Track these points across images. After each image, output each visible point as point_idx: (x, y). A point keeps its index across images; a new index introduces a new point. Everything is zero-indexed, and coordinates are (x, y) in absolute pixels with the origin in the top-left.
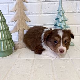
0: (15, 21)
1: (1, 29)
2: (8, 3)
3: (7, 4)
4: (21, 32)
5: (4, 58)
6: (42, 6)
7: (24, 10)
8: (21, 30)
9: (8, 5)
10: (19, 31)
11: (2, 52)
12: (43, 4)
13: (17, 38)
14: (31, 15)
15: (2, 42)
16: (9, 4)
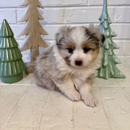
0: (27, 35)
1: (8, 46)
2: (16, 7)
3: (15, 9)
4: (34, 50)
5: (12, 84)
6: (64, 12)
7: (39, 19)
8: (35, 47)
9: (16, 11)
10: (31, 48)
11: (10, 76)
12: (65, 10)
13: (29, 57)
14: (49, 26)
15: (10, 63)
16: (17, 9)
